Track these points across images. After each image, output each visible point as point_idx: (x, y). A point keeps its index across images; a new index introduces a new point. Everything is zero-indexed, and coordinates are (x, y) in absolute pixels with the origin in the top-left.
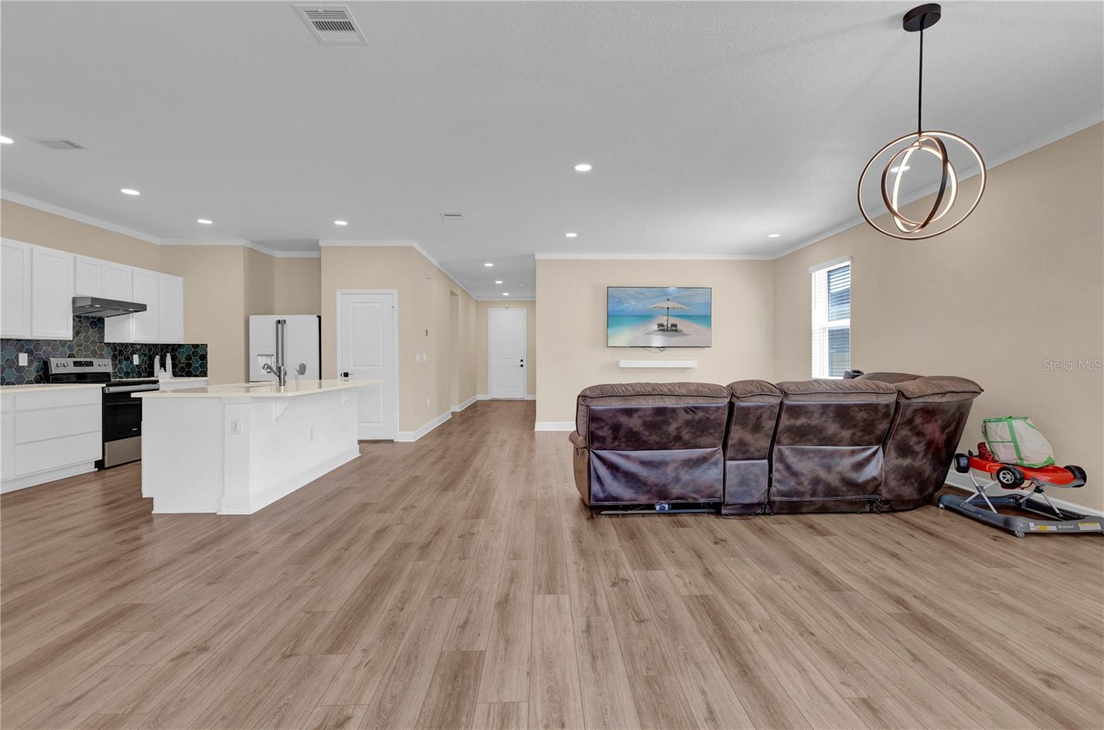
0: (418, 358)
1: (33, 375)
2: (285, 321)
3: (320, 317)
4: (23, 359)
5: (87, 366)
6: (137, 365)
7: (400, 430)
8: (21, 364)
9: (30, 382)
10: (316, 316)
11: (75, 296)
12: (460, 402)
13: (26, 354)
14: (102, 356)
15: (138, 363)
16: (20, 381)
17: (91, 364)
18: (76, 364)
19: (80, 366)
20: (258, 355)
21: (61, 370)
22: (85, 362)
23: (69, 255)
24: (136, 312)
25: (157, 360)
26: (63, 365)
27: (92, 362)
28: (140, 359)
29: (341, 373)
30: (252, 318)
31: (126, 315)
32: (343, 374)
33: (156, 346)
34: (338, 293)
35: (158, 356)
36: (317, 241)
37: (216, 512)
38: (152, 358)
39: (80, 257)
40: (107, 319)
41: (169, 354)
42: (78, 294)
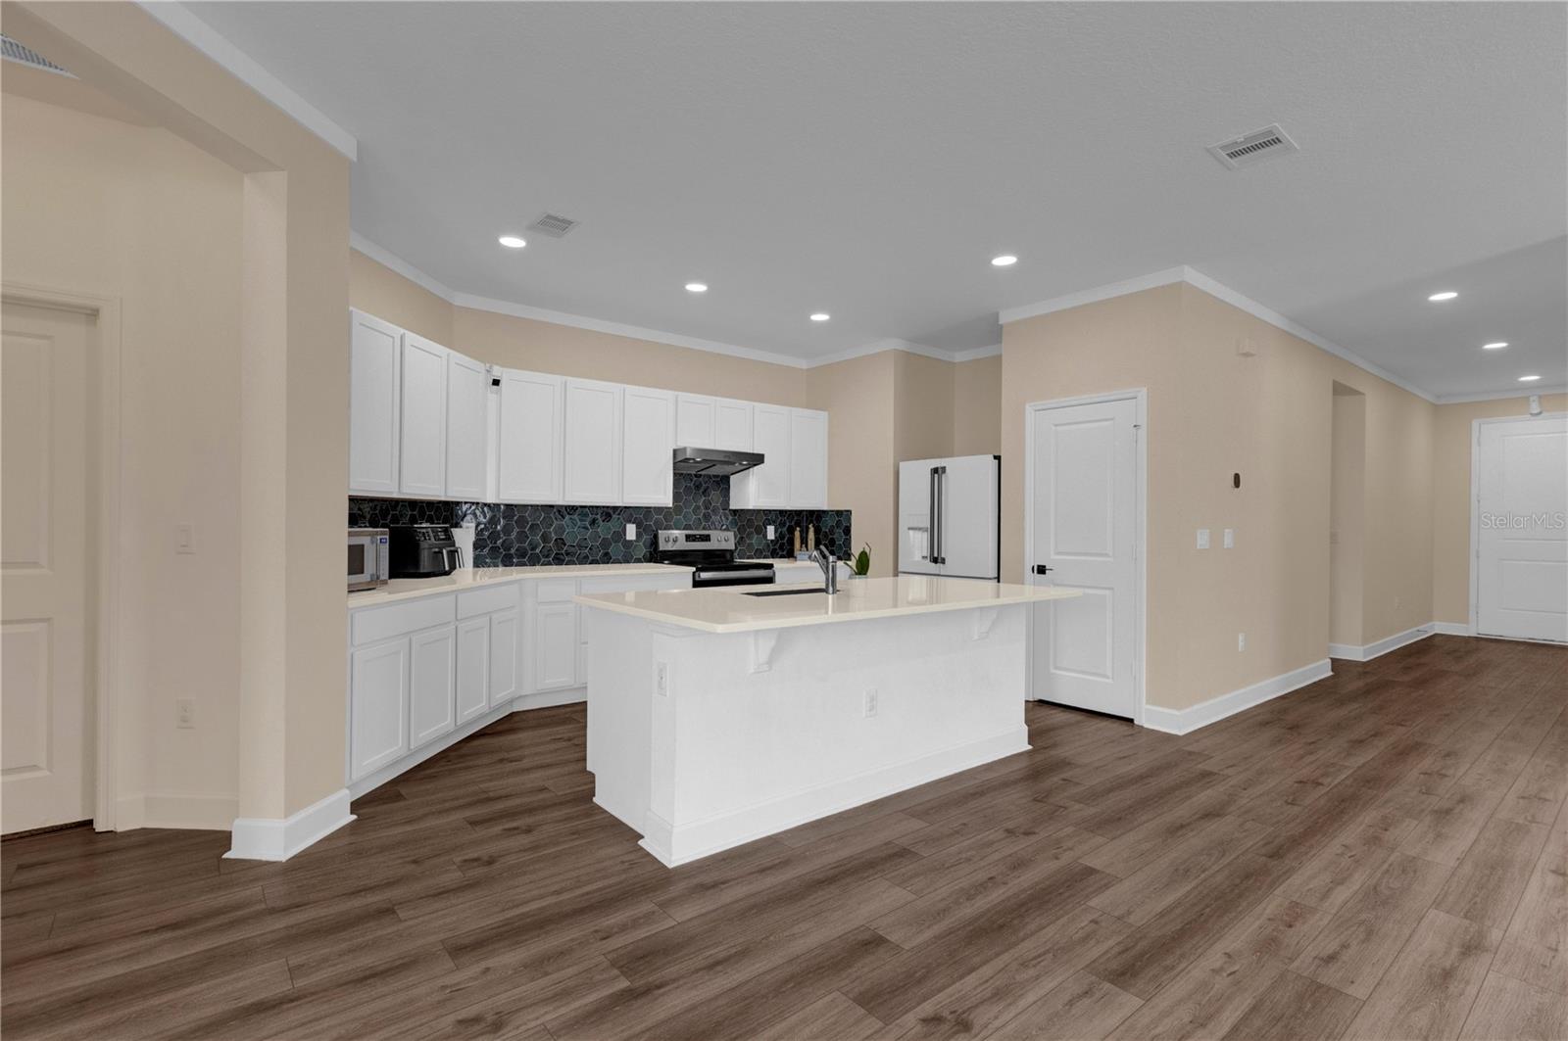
0: (1203, 539)
1: (642, 551)
2: (944, 469)
3: (998, 458)
4: (631, 532)
5: (702, 540)
6: (772, 541)
7: (1148, 702)
8: (628, 538)
9: (638, 561)
10: (991, 457)
11: (676, 448)
12: (1365, 641)
13: (634, 525)
14: (726, 527)
15: (773, 538)
16: (627, 559)
17: (707, 538)
18: (689, 538)
19: (694, 541)
20: (909, 529)
21: (670, 547)
22: (700, 535)
23: (669, 394)
24: (755, 465)
25: (797, 534)
26: (674, 538)
27: (709, 536)
28: (776, 532)
29: (1033, 568)
30: (902, 465)
31: (747, 471)
32: (1035, 569)
33: (799, 513)
34: (1029, 409)
35: (798, 529)
36: (996, 316)
37: (642, 837)
38: (791, 531)
39: (683, 396)
40: (732, 477)
41: (810, 526)
42: (681, 444)
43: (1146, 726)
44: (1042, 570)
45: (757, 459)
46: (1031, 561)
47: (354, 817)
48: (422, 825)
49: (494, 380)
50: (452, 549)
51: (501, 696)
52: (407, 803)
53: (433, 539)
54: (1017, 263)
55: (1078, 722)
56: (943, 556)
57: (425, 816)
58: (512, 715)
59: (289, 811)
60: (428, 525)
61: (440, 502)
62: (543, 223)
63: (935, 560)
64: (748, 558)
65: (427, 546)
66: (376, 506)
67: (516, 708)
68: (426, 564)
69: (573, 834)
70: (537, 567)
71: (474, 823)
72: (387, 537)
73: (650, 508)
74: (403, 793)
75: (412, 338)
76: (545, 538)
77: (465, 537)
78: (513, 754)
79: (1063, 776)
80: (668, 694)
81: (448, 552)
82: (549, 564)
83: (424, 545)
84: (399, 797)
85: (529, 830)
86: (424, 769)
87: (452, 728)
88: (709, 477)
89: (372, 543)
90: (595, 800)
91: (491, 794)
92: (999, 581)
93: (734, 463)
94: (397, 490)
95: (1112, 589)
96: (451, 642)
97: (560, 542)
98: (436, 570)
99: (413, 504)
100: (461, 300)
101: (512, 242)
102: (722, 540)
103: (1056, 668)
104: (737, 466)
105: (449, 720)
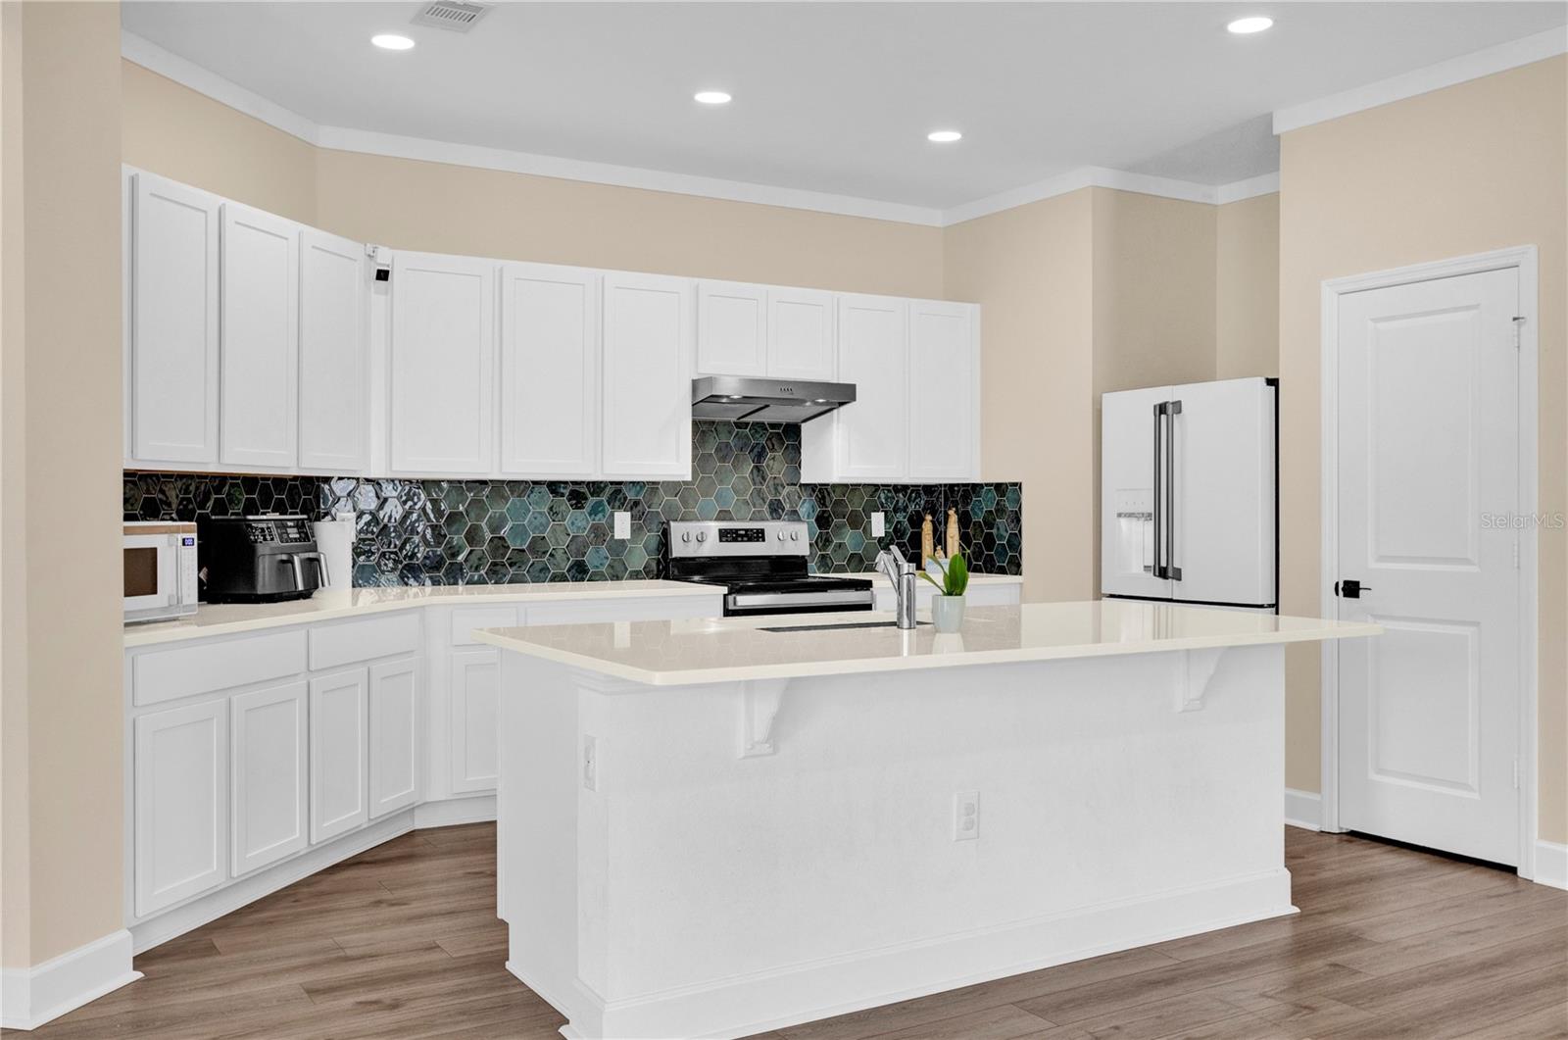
1: (640, 558)
2: (1178, 406)
3: (1273, 382)
4: (622, 524)
5: (750, 540)
6: (882, 538)
8: (617, 536)
9: (636, 575)
10: (1262, 381)
11: (696, 377)
13: (628, 514)
14: (794, 516)
15: (882, 534)
16: (615, 573)
17: (758, 536)
18: (726, 535)
19: (735, 540)
20: (1118, 516)
22: (746, 530)
23: (682, 284)
24: (841, 404)
25: (927, 527)
26: (698, 538)
27: (762, 531)
28: (887, 520)
29: (1337, 584)
30: (1109, 399)
31: (829, 414)
32: (1341, 586)
33: (929, 489)
34: (1328, 293)
35: (929, 518)
36: (1268, 120)
37: (567, 1022)
38: (916, 521)
39: (708, 285)
40: (803, 425)
41: (951, 512)
42: (705, 370)
43: (1537, 880)
44: (1351, 589)
45: (842, 395)
46: (1334, 573)
47: (139, 975)
48: (236, 991)
49: (379, 271)
50: (312, 555)
51: (388, 801)
52: (218, 958)
53: (277, 540)
54: (1271, 28)
55: (1410, 871)
56: (1177, 565)
57: (244, 978)
58: (411, 834)
59: (36, 959)
60: (276, 516)
61: (295, 478)
62: (434, 11)
63: (1163, 573)
64: (835, 571)
65: (267, 551)
66: (188, 487)
67: (420, 823)
68: (265, 579)
69: (464, 1013)
70: (461, 587)
71: (313, 992)
72: (195, 536)
73: (658, 483)
74: (217, 944)
75: (237, 210)
76: (473, 537)
77: (336, 538)
78: (399, 894)
79: (1333, 959)
80: (597, 788)
81: (302, 562)
82: (482, 581)
83: (263, 549)
84: (211, 950)
85: (394, 1006)
86: (256, 911)
87: (302, 847)
88: (761, 425)
89: (170, 545)
90: (508, 965)
91: (349, 952)
92: (1277, 613)
93: (805, 401)
94: (215, 458)
95: (1476, 624)
96: (299, 707)
97: (499, 544)
98: (284, 589)
99: (250, 482)
100: (329, 137)
101: (393, 42)
102: (790, 538)
103: (1380, 771)
104: (809, 408)
105: (298, 833)
